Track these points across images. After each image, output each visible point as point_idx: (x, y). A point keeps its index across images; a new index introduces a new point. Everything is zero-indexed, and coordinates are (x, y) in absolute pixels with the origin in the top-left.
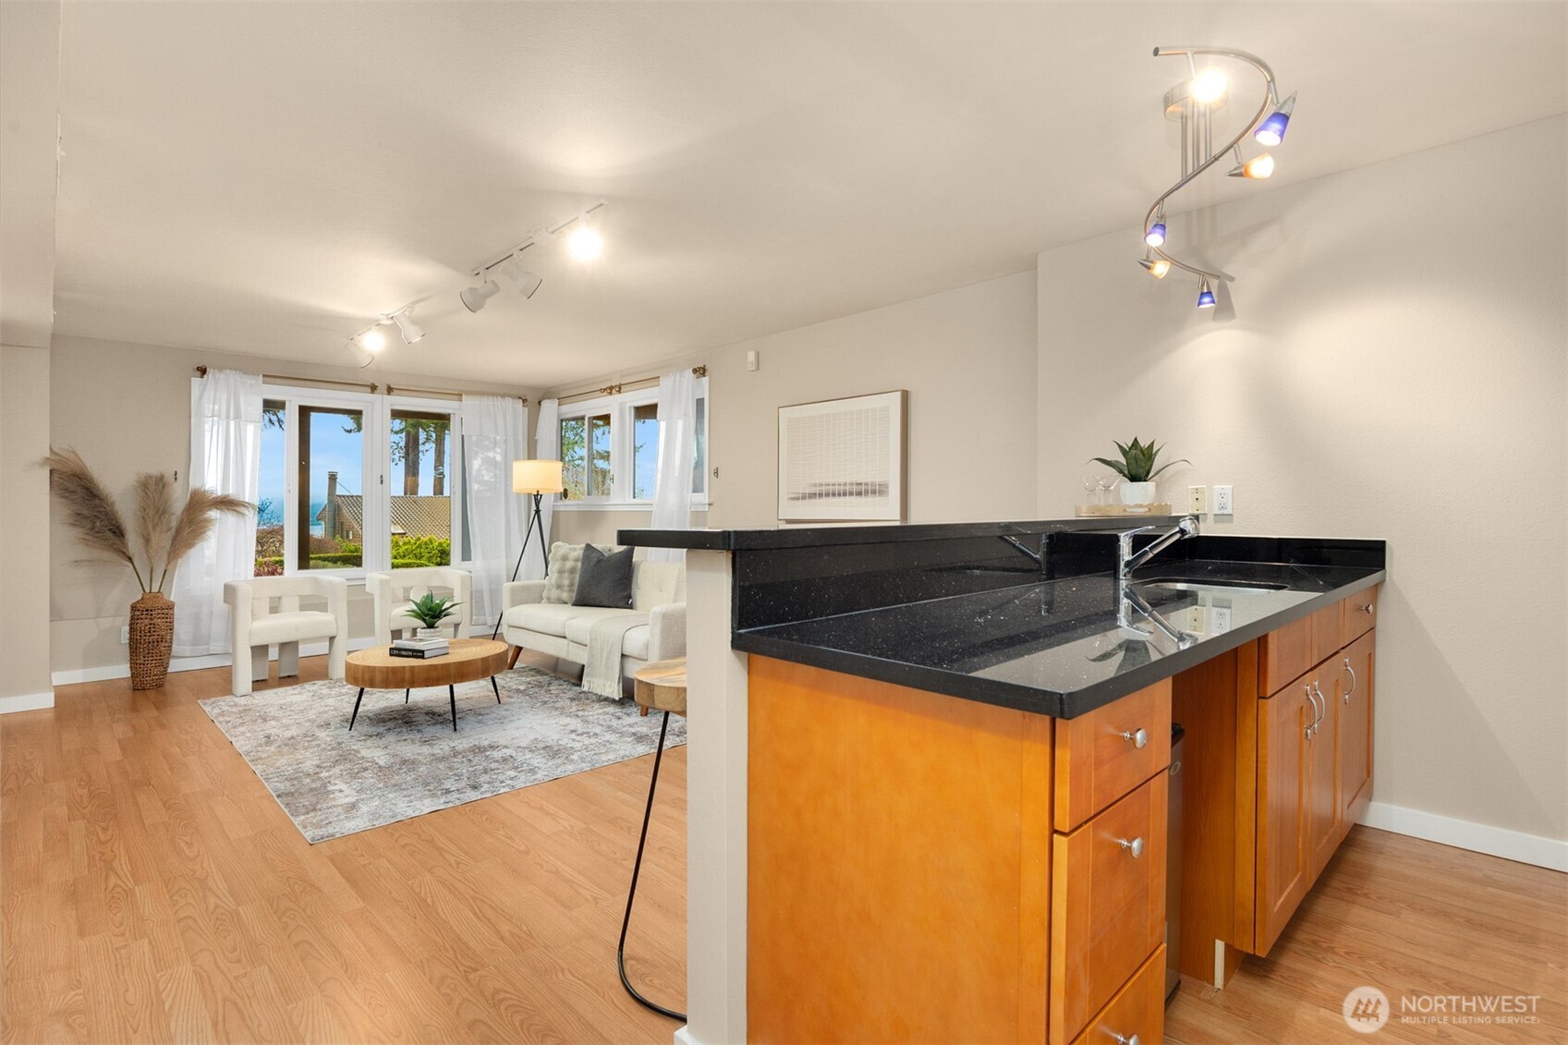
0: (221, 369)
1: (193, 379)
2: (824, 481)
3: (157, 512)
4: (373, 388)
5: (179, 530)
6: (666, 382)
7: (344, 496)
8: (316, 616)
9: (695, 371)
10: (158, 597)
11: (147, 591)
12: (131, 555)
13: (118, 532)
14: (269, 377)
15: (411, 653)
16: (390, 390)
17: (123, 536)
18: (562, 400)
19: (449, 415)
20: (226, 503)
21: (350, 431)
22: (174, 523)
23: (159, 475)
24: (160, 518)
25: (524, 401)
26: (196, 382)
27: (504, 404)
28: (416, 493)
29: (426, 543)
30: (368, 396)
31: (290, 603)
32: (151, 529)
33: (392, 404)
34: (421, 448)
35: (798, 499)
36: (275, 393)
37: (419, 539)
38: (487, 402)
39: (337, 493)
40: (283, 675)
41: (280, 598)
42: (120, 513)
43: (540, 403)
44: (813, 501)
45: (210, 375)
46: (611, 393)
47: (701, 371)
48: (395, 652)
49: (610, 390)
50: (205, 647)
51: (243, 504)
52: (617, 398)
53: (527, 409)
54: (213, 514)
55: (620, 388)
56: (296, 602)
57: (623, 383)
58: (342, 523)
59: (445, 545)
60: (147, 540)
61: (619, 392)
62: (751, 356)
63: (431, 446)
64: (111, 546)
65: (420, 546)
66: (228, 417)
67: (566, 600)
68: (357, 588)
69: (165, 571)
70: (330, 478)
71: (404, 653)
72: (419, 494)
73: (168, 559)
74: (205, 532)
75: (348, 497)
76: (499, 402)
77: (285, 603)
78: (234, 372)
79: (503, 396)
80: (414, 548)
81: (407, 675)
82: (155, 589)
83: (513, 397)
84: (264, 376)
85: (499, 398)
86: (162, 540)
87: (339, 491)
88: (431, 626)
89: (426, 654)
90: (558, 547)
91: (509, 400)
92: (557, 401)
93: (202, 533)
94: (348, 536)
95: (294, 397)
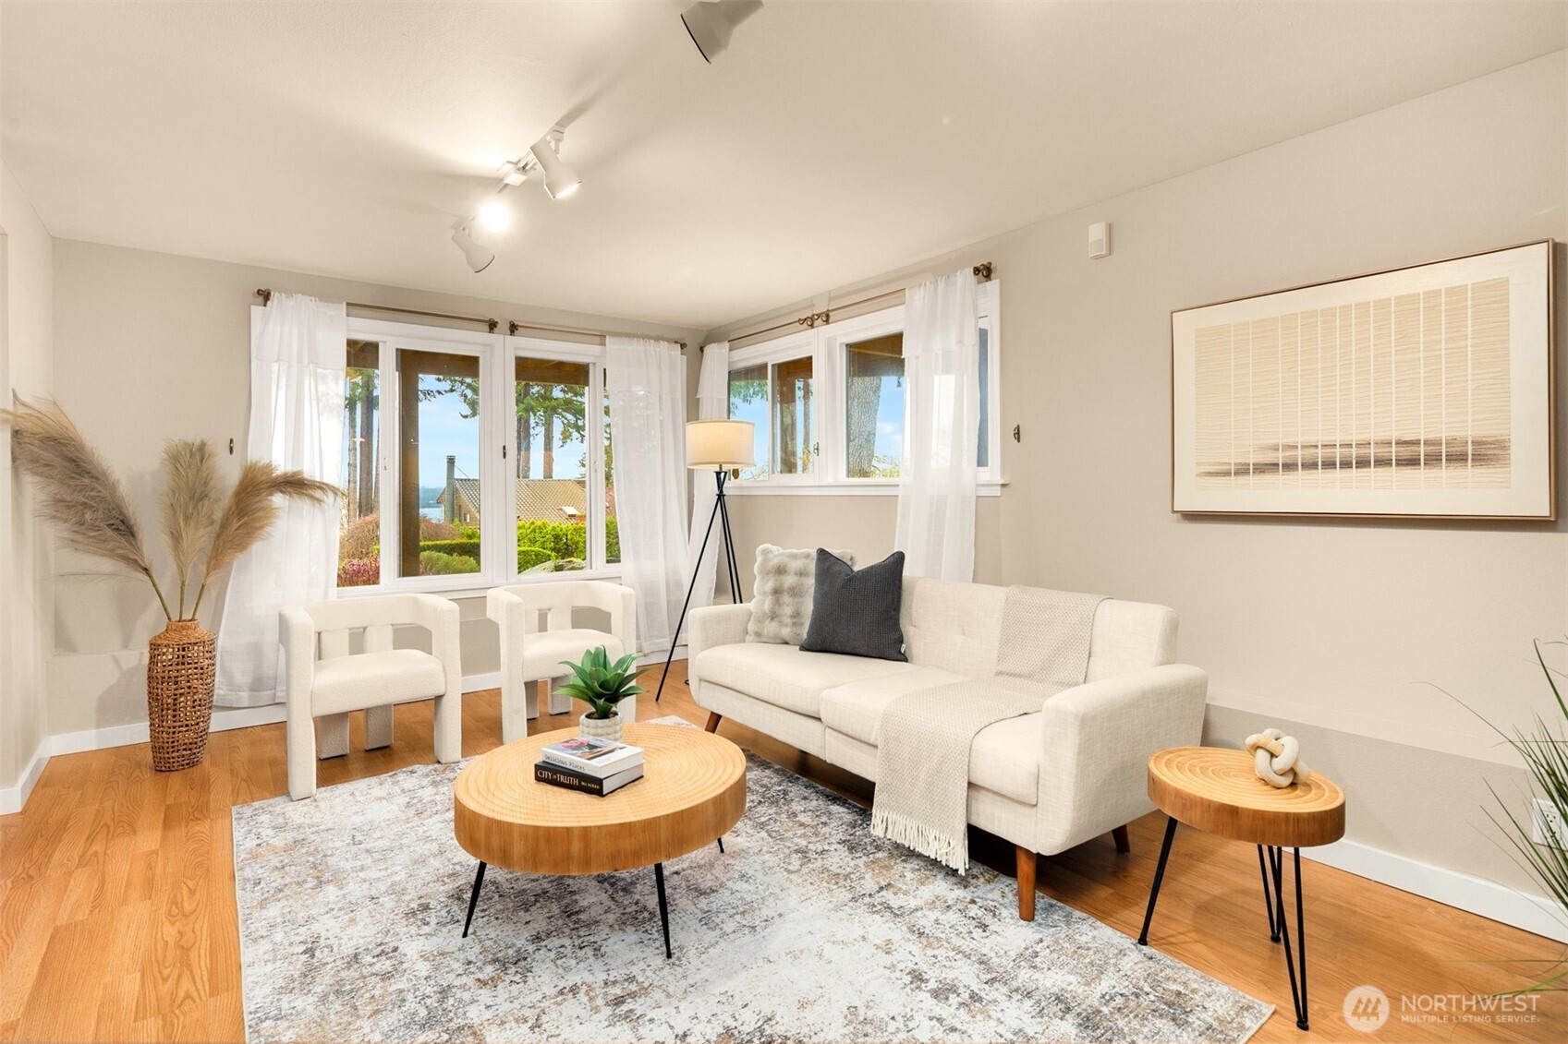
0: (289, 292)
1: (254, 308)
2: (1299, 440)
3: (192, 498)
4: (492, 326)
5: (225, 524)
6: (918, 298)
7: (461, 480)
8: (414, 658)
9: (977, 271)
10: (189, 628)
11: (175, 617)
12: (147, 563)
13: (125, 528)
14: (354, 307)
15: (576, 782)
16: (513, 328)
17: (133, 534)
18: (735, 342)
19: (588, 365)
20: (295, 484)
21: (466, 417)
22: (218, 515)
23: (198, 442)
24: (195, 507)
25: (683, 346)
26: (257, 311)
27: (657, 349)
28: (526, 477)
29: (540, 528)
30: (486, 337)
31: (380, 637)
32: (182, 525)
33: (516, 349)
34: (532, 431)
35: (1228, 474)
36: (366, 329)
37: (533, 523)
38: (636, 347)
39: (456, 477)
40: (370, 747)
41: (365, 629)
42: (126, 500)
43: (702, 350)
44: (1268, 478)
45: (275, 301)
46: (812, 326)
47: (985, 272)
48: (546, 774)
49: (810, 322)
50: (269, 692)
51: (322, 487)
52: (823, 331)
53: (685, 357)
54: (278, 499)
55: (828, 316)
56: (388, 634)
57: (830, 309)
58: (460, 506)
59: (558, 529)
60: (176, 538)
61: (827, 321)
62: (1096, 232)
63: (541, 430)
64: (112, 550)
65: (534, 531)
66: (300, 361)
67: (787, 639)
68: (473, 605)
69: (203, 586)
70: (448, 462)
71: (562, 778)
72: (531, 478)
73: (208, 570)
74: (262, 527)
75: (465, 480)
76: (651, 346)
77: (372, 638)
78: (307, 297)
79: (657, 339)
80: (528, 532)
81: (576, 847)
82: (187, 616)
83: (669, 340)
84: (348, 304)
85: (652, 341)
86: (199, 538)
87: (457, 475)
88: (604, 714)
89: (607, 787)
90: (765, 552)
91: (663, 345)
92: (727, 345)
93: (257, 529)
94: (465, 520)
95: (392, 337)
